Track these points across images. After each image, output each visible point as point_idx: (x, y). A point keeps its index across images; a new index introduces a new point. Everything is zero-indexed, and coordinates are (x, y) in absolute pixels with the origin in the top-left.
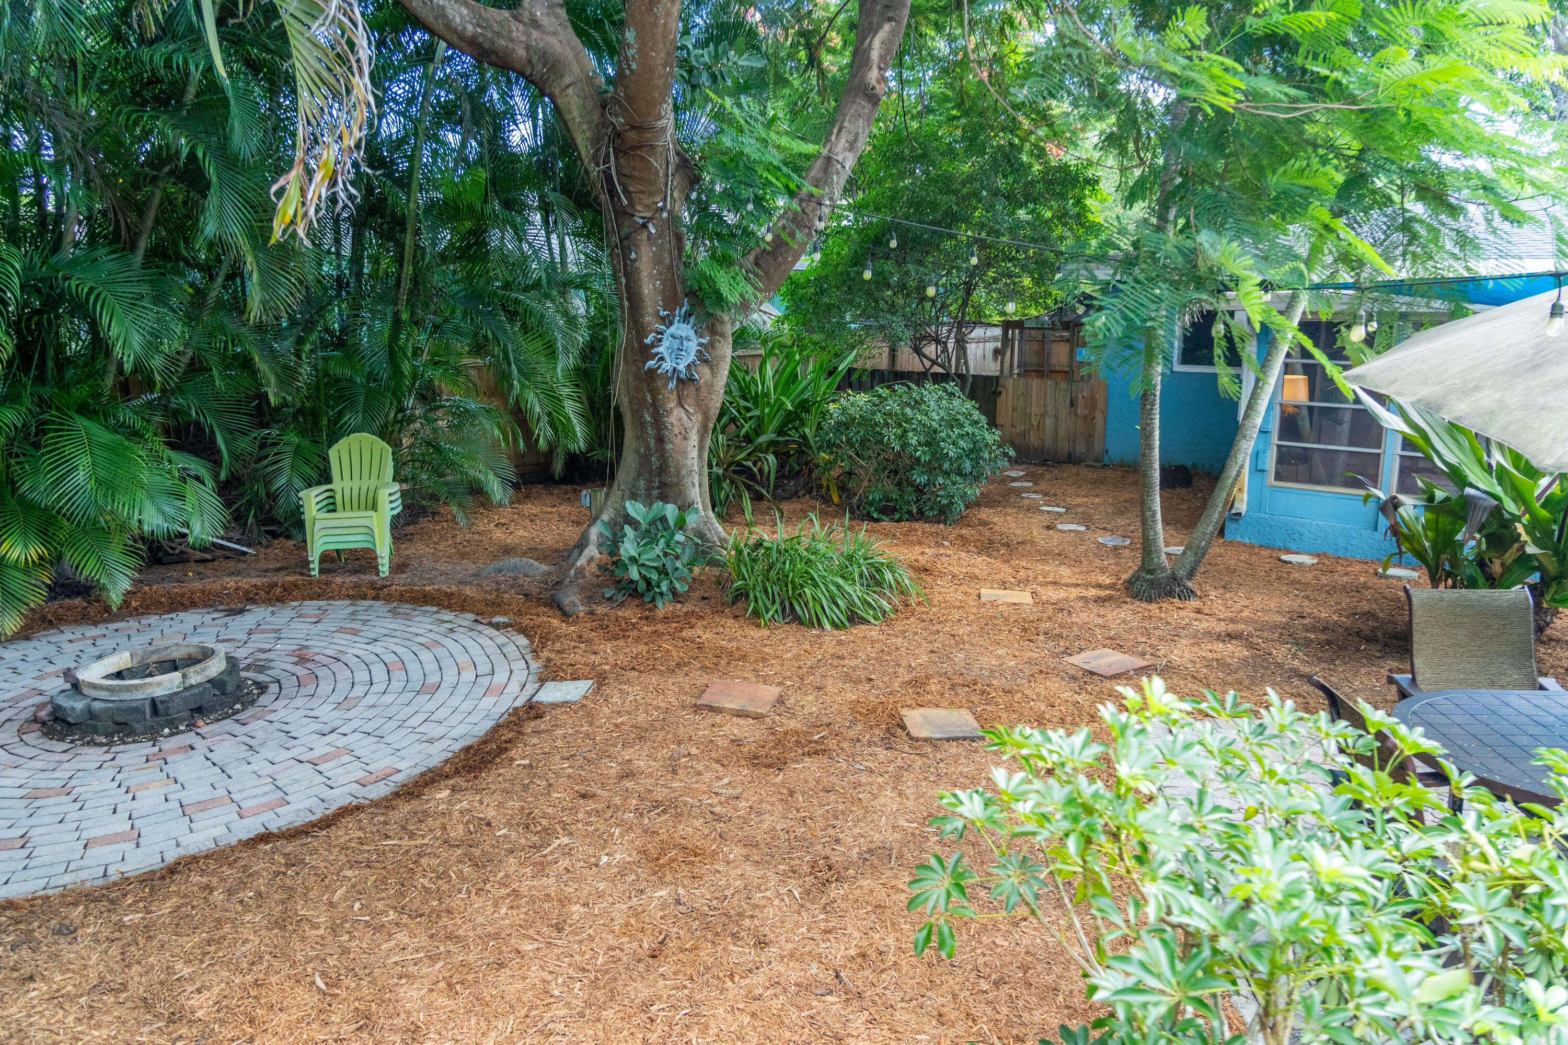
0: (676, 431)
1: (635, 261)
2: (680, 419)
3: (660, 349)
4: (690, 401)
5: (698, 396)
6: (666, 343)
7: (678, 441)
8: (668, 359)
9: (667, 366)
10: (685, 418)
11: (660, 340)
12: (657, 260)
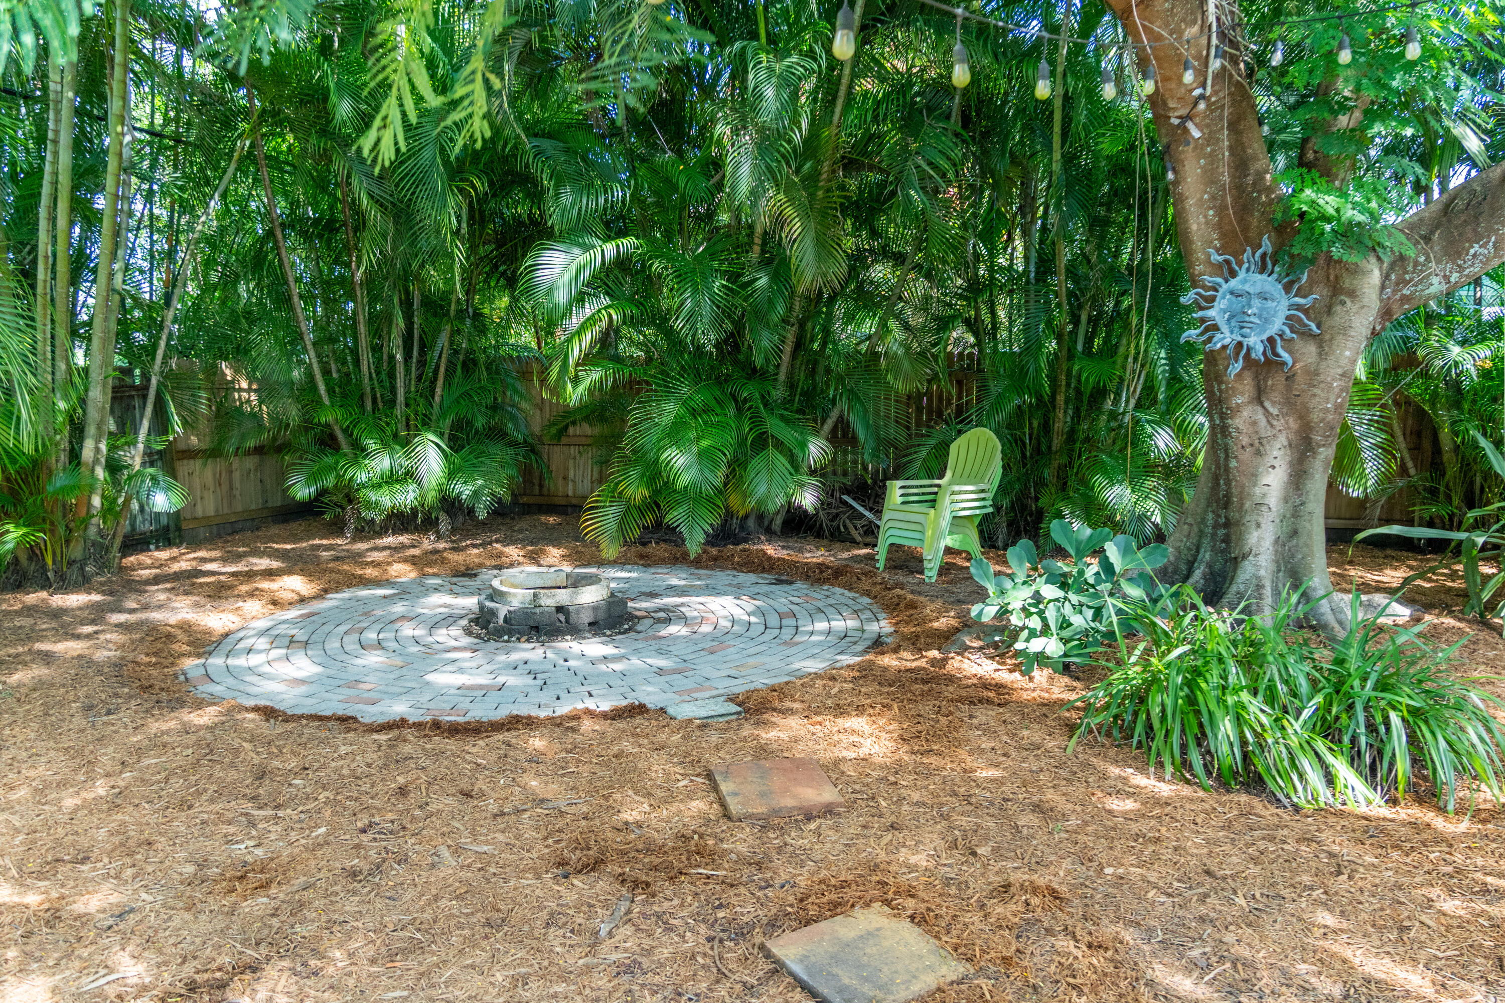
0: (1245, 441)
1: (1176, 183)
2: (1254, 424)
3: (1211, 313)
4: (1276, 396)
5: (1289, 388)
6: (1222, 303)
7: (1246, 455)
8: (1225, 328)
9: (1225, 338)
10: (1262, 421)
11: (1212, 299)
12: (1210, 177)
